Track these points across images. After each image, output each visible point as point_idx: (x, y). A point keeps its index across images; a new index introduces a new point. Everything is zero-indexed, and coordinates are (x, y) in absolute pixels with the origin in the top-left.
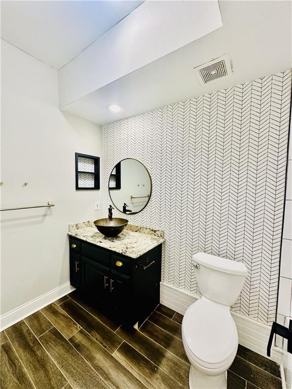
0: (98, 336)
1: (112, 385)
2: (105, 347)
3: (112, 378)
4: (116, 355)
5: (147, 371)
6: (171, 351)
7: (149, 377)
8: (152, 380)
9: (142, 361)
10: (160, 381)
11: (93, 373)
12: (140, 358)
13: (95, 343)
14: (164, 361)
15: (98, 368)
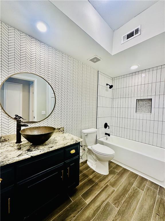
0: (72, 215)
1: (103, 204)
2: (82, 209)
3: (99, 204)
4: (88, 201)
5: (97, 187)
6: (90, 176)
7: (99, 187)
8: (100, 186)
9: (93, 188)
10: (101, 183)
11: (97, 217)
12: (91, 189)
13: (77, 217)
14: (94, 179)
15: (94, 214)
